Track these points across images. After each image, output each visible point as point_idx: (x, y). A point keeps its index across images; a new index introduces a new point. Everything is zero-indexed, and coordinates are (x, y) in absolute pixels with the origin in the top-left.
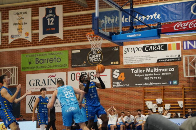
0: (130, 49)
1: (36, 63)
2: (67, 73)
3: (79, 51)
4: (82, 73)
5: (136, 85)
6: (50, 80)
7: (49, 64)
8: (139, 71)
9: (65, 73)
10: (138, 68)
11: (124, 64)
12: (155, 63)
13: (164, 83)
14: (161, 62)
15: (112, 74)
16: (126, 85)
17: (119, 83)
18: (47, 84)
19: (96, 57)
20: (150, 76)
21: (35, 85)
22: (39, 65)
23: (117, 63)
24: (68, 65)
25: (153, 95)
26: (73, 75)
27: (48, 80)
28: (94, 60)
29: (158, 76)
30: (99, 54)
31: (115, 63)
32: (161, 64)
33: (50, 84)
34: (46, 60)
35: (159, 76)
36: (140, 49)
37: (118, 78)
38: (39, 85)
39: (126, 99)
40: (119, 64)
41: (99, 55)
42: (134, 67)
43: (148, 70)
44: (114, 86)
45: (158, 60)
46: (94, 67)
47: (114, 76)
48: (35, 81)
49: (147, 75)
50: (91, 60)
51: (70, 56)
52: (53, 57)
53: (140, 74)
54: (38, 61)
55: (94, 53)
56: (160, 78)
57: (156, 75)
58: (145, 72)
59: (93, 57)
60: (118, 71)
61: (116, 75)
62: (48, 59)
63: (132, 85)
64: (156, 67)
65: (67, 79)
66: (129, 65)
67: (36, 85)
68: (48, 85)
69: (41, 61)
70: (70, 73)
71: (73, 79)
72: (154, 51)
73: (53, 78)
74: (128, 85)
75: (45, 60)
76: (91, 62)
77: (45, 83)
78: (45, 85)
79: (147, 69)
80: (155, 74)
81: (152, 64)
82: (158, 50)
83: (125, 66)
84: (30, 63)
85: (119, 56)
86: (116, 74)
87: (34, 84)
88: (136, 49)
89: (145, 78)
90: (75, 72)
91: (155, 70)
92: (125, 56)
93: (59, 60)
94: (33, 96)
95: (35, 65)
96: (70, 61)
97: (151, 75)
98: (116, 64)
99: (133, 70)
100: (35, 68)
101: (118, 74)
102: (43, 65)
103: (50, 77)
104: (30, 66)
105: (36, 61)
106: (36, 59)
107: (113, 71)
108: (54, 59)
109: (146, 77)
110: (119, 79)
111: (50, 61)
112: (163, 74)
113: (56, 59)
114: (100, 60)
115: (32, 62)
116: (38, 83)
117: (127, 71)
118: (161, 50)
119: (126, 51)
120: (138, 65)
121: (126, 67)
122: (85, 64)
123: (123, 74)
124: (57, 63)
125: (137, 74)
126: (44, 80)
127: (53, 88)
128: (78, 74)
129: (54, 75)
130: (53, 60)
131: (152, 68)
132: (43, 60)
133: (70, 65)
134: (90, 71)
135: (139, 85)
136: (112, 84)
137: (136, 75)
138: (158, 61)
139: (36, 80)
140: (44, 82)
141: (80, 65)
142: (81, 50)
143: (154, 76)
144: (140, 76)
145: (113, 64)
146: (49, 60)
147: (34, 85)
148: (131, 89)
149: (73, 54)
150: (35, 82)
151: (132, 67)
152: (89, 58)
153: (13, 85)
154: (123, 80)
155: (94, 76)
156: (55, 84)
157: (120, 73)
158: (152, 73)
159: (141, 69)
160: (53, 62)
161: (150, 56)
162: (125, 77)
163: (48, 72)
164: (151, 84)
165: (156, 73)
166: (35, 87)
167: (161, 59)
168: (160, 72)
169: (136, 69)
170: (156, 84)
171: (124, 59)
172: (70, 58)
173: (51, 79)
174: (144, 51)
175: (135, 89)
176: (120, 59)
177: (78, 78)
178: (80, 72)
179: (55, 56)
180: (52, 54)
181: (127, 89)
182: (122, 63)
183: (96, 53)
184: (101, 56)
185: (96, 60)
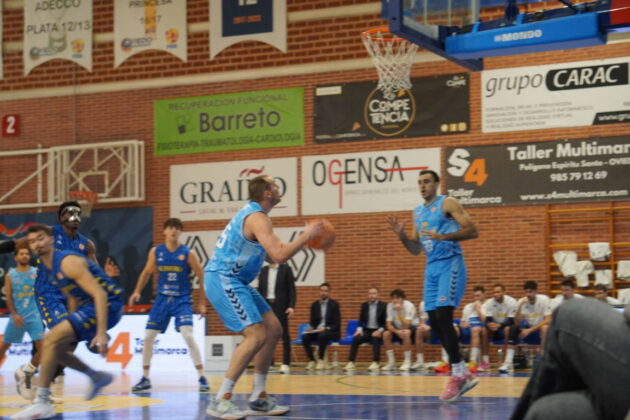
0: (505, 83)
1: (202, 130)
2: (299, 161)
3: (337, 90)
4: (347, 161)
5: (524, 198)
7: (243, 131)
8: (532, 152)
9: (293, 160)
10: (531, 143)
11: (487, 128)
12: (589, 128)
13: (616, 193)
14: (605, 122)
15: (446, 164)
16: (492, 200)
17: (467, 193)
18: (235, 195)
19: (392, 110)
20: (568, 171)
21: (199, 198)
22: (212, 135)
23: (462, 126)
24: (302, 135)
25: (578, 230)
26: (319, 167)
27: (240, 182)
28: (388, 118)
29: (594, 169)
30: (402, 98)
31: (454, 127)
32: (605, 130)
34: (234, 121)
35: (600, 169)
36: (537, 81)
37: (461, 179)
38: (212, 200)
39: (491, 245)
40: (467, 131)
41: (404, 103)
42: (518, 140)
43: (563, 150)
45: (599, 115)
46: (388, 141)
47: (453, 172)
48: (199, 186)
49: (561, 166)
50: (376, 120)
51: (311, 106)
52: (254, 108)
53: (537, 161)
54: (206, 122)
55: (386, 96)
56: (603, 174)
57: (589, 164)
58: (553, 158)
59: (383, 109)
60: (465, 153)
61: (459, 168)
62: (238, 117)
63: (511, 200)
64: (589, 140)
65: (299, 180)
66: (502, 135)
67: (203, 201)
68: (240, 198)
69: (218, 124)
70: (308, 161)
71: (319, 181)
72: (585, 86)
74: (498, 200)
75: (230, 117)
76: (378, 126)
77: (229, 193)
78: (231, 199)
79: (560, 147)
80: (585, 164)
81: (575, 128)
82: (599, 84)
83: (489, 136)
84: (182, 130)
85: (468, 106)
86: (459, 163)
87: (195, 196)
88: (525, 80)
89: (555, 177)
90: (327, 159)
91: (586, 149)
92: (487, 103)
93: (273, 120)
94: (193, 234)
95: (198, 136)
96: (311, 121)
97: (574, 165)
98: (458, 132)
99: (512, 149)
100: (196, 145)
101: (465, 164)
102: (223, 135)
103: (245, 175)
104: (183, 138)
105: (202, 122)
106: (202, 114)
107: (447, 153)
108: (258, 117)
109: (557, 171)
110: (468, 179)
111: (245, 121)
112: (613, 162)
113: (265, 117)
114: (405, 117)
115: (188, 127)
116: (208, 193)
117: (493, 153)
118: (607, 84)
119: (491, 87)
120: (531, 133)
121: (490, 142)
122: (357, 131)
123: (480, 163)
124: (268, 130)
125: (526, 162)
126: (226, 184)
128: (335, 165)
129: (259, 168)
130: (255, 119)
131: (576, 144)
132: (223, 119)
133: (310, 134)
134: (375, 155)
135: (532, 197)
137: (522, 167)
138: (596, 122)
139: (203, 184)
140: (225, 190)
141: (341, 136)
142: (346, 87)
143: (582, 170)
144: (536, 168)
145: (449, 133)
146: (241, 120)
147: (195, 201)
148: (506, 212)
149: (319, 100)
150: (198, 192)
151: (512, 141)
152: (369, 112)
153: (129, 199)
154: (480, 183)
155: (385, 171)
157: (470, 159)
158: (578, 159)
159: (541, 145)
160: (254, 125)
161: (570, 103)
162: (486, 172)
163: (240, 158)
164: (573, 194)
165: (589, 158)
166: (198, 206)
167: (608, 114)
168: (605, 157)
169: (522, 146)
170: (590, 194)
171: (484, 113)
172: (310, 113)
174: (551, 87)
175: (520, 212)
176: (472, 115)
177: (335, 178)
178: (342, 157)
179: (261, 105)
180: (252, 100)
181: (492, 213)
182: (479, 127)
183: (393, 96)
184: (410, 104)
185: (394, 117)
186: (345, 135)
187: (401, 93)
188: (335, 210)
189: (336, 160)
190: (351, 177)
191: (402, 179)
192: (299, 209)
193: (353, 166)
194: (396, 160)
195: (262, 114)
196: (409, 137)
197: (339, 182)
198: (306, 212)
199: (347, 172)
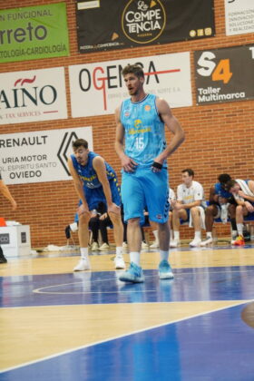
2: (66, 70)
3: (96, 4)
4: (109, 68)
6: (20, 93)
7: (14, 45)
9: (61, 70)
11: (230, 32)
15: (195, 66)
16: (237, 95)
17: (215, 90)
18: (12, 103)
19: (145, 19)
23: (208, 31)
24: (67, 47)
26: (85, 73)
27: (15, 91)
28: (143, 27)
30: (154, 8)
31: (200, 33)
33: (20, 103)
34: (5, 35)
37: (210, 77)
39: (238, 135)
40: (212, 36)
41: (156, 13)
44: (200, 99)
46: (143, 48)
47: (202, 72)
50: (132, 30)
51: (74, 20)
52: (23, 24)
55: (140, 8)
59: (138, 20)
60: (211, 55)
61: (207, 69)
62: (9, 32)
65: (68, 87)
66: (243, 37)
68: (16, 106)
70: (74, 70)
71: (85, 87)
73: (28, 87)
74: (242, 95)
75: (2, 32)
76: (133, 35)
77: (6, 101)
78: (8, 106)
83: (232, 38)
85: (213, 12)
86: (207, 64)
90: (91, 67)
92: (229, 9)
93: (41, 33)
96: (75, 34)
98: (205, 37)
99: (253, 49)
101: (212, 65)
103: (19, 84)
107: (196, 55)
108: (27, 32)
110: (214, 79)
111: (16, 35)
113: (33, 31)
114: (157, 26)
117: (234, 52)
121: (234, 44)
122: (116, 41)
123: (225, 64)
124: (36, 43)
126: (3, 92)
127: (31, 114)
128: (99, 72)
129: (31, 78)
130: (24, 34)
133: (75, 45)
134: (132, 61)
136: (196, 94)
140: (2, 99)
141: (102, 46)
145: (197, 37)
146: (12, 34)
148: (250, 105)
149: (81, 13)
152: (126, 22)
154: (226, 82)
156: (35, 102)
157: (216, 61)
160: (24, 39)
162: (231, 71)
163: (13, 70)
171: (227, 18)
172: (74, 26)
173: (24, 90)
176: (217, 20)
177: (99, 84)
178: (104, 65)
179: (29, 20)
180: (20, 16)
181: (238, 107)
182: (224, 31)
183: (146, 7)
184: (161, 14)
185: (148, 26)
186: (105, 45)
187: (153, 4)
188: (101, 112)
189: (98, 67)
190: (113, 82)
191: (158, 82)
192: (69, 112)
193: (115, 72)
194: (152, 64)
195: (30, 28)
196: (161, 43)
197: (103, 86)
198: (75, 115)
199: (109, 78)
